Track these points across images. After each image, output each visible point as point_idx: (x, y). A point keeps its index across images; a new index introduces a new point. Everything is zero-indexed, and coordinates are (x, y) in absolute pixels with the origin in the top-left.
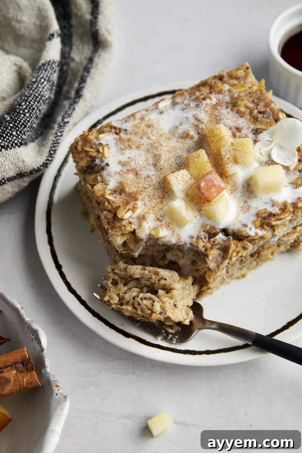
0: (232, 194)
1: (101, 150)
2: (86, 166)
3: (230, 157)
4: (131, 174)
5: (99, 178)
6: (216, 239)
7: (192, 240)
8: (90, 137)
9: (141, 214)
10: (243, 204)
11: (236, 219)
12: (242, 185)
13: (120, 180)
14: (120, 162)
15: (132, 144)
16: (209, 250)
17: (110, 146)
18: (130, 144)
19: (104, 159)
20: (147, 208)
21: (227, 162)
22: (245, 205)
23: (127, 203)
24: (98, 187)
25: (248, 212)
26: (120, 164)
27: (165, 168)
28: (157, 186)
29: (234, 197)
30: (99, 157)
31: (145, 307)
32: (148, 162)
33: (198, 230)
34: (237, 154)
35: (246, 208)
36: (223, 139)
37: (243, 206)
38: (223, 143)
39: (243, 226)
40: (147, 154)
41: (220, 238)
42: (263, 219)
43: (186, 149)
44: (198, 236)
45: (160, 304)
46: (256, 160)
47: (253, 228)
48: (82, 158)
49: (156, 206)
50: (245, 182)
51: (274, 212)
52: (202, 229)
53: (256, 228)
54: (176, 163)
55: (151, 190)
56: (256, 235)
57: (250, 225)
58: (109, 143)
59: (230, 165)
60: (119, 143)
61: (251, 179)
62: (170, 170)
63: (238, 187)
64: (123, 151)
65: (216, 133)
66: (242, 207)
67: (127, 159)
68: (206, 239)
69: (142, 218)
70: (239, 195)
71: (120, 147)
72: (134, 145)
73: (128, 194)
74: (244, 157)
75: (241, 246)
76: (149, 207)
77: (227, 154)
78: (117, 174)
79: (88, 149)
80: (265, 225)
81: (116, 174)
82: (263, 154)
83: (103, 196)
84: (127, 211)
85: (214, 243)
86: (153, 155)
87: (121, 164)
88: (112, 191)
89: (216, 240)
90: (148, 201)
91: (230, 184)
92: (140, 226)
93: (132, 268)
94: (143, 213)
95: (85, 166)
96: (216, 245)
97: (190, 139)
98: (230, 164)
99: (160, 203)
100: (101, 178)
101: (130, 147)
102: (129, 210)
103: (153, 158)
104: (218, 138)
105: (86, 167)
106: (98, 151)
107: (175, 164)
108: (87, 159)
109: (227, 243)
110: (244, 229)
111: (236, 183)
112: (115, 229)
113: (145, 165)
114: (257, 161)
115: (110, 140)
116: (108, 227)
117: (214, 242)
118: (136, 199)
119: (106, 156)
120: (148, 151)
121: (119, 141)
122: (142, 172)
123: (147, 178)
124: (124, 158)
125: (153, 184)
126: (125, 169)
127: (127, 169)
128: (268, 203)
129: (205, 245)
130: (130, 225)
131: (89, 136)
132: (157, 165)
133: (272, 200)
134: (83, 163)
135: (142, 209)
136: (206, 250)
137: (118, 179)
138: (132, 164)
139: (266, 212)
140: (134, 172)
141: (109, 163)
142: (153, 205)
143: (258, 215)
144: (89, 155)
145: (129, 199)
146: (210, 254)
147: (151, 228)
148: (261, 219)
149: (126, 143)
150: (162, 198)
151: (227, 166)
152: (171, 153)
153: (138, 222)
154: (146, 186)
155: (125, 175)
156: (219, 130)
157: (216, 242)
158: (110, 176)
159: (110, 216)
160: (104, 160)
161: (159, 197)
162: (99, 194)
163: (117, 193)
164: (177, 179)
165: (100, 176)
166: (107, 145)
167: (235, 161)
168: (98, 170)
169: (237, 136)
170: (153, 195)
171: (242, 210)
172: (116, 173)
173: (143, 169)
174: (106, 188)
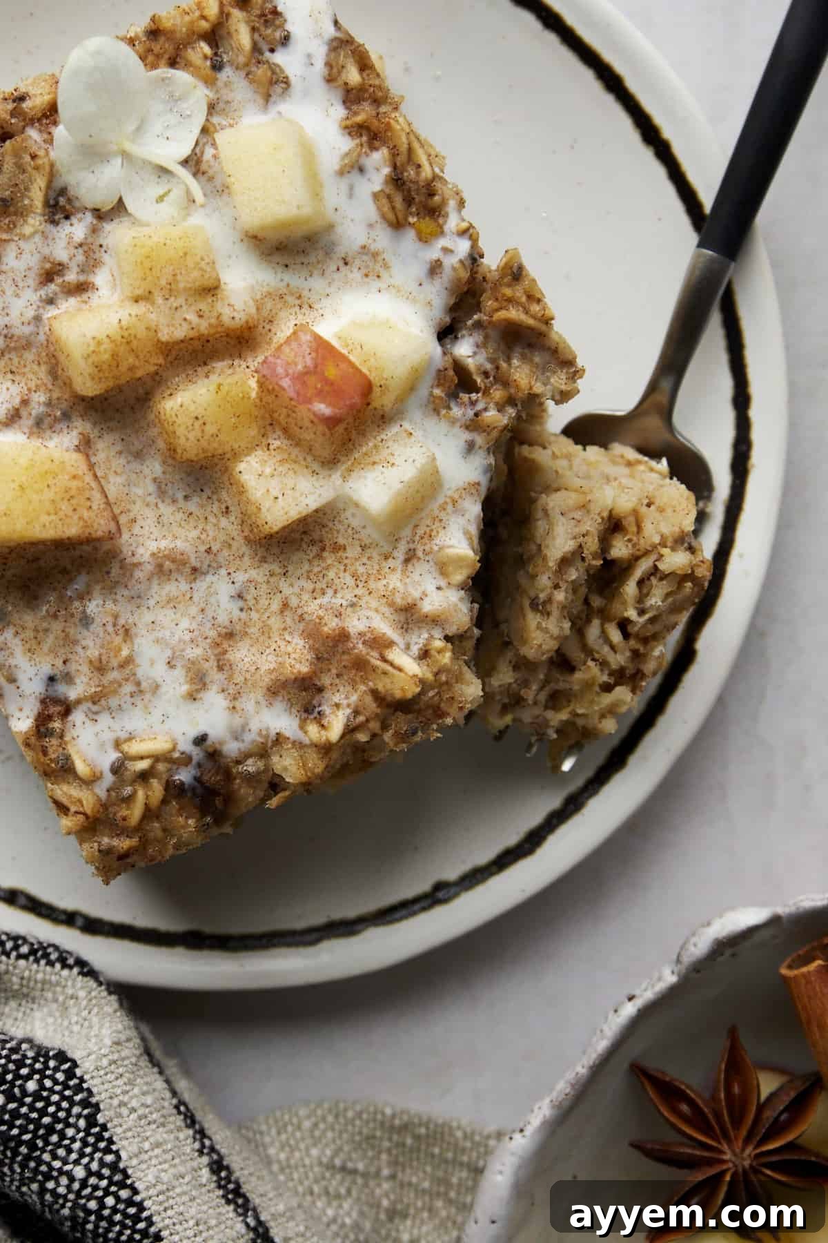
0: (316, 306)
1: (143, 765)
2: (198, 815)
3: (193, 308)
4: (231, 658)
5: (251, 766)
6: (479, 367)
7: (480, 447)
8: (91, 806)
9: (392, 617)
10: (355, 270)
11: (410, 297)
12: (280, 269)
13: (259, 695)
14: (192, 697)
15: (116, 656)
16: (512, 391)
17: (123, 735)
18: (115, 663)
19: (176, 755)
20: (367, 598)
21: (213, 321)
22: (357, 262)
23: (361, 665)
24: (289, 767)
25: (384, 256)
26: (199, 696)
27: (203, 537)
28: (276, 567)
29: (325, 302)
30: (169, 770)
31: (670, 600)
32: (181, 598)
33: (443, 426)
34: (189, 285)
35: (371, 264)
36: (130, 331)
37: (364, 271)
38: (141, 333)
39: (436, 277)
40: (152, 602)
41: (475, 353)
42: (409, 206)
43: (128, 462)
44: (467, 428)
45: (665, 551)
46: (184, 219)
47: (442, 242)
48: (165, 830)
49: (351, 569)
50: (270, 262)
51: (386, 170)
52: (443, 412)
53: (441, 232)
54: (186, 497)
55: (292, 585)
56: (468, 234)
57: (434, 253)
58: (108, 736)
59: (226, 313)
60: (113, 702)
61: (260, 240)
62: (212, 519)
63: (288, 285)
64: (144, 685)
65: (106, 356)
66: (367, 276)
67: (179, 673)
68: (476, 401)
69: (409, 615)
70: (317, 283)
71: (128, 698)
72: (120, 650)
73: (320, 665)
74: (202, 259)
75: (509, 285)
76: (359, 592)
77: (185, 319)
78: (237, 704)
79: (135, 813)
80: (430, 202)
81: (238, 708)
82: (161, 192)
83: (325, 749)
84: (392, 664)
85: (492, 373)
86: (155, 581)
87: (198, 691)
88: (305, 719)
89: (482, 369)
90: (339, 595)
91: (274, 311)
92: (434, 621)
93: (540, 646)
94: (387, 610)
95: (197, 821)
96: (497, 368)
97: (90, 447)
98: (220, 310)
99: (340, 553)
100: (250, 761)
101: (129, 661)
102: (384, 660)
103: (169, 580)
104: (122, 350)
105: (203, 815)
106: (144, 776)
107: (189, 503)
108: (174, 812)
109: (493, 333)
110: (447, 273)
111: (271, 290)
112: (442, 705)
113: (194, 610)
114: (189, 215)
115: (97, 734)
116: (435, 727)
117: (486, 374)
118: (343, 636)
119: (167, 746)
120: (139, 597)
121: (103, 702)
122: (223, 619)
123: (246, 600)
124: (175, 684)
125: (268, 582)
126: (216, 677)
127: (216, 669)
128: (351, 188)
129: (497, 404)
130: (433, 653)
131: (89, 812)
132: (198, 565)
133: (341, 173)
134: (186, 826)
135: (371, 614)
136: (511, 401)
137: (258, 703)
138: (194, 652)
139: (389, 197)
140: (225, 645)
141: (193, 732)
142: (349, 581)
143: (398, 222)
144: (159, 808)
145: (340, 661)
146: (531, 388)
147: (443, 583)
148: (411, 214)
149: (114, 675)
150: (323, 549)
151: (226, 319)
152: (139, 517)
153: (419, 628)
154: (276, 606)
155: (239, 679)
156: (99, 343)
157: (489, 366)
158: (244, 728)
159: (401, 722)
160: (182, 753)
161: (319, 556)
162: (316, 764)
163: (315, 702)
164: (280, 496)
165: (238, 762)
166: (117, 744)
167: (212, 293)
168: (217, 773)
169: (82, 278)
170: (308, 578)
171: (378, 277)
172: (234, 708)
173: (210, 613)
174: (294, 742)
